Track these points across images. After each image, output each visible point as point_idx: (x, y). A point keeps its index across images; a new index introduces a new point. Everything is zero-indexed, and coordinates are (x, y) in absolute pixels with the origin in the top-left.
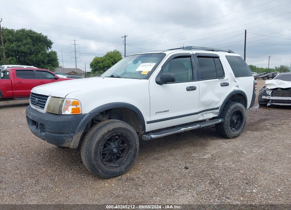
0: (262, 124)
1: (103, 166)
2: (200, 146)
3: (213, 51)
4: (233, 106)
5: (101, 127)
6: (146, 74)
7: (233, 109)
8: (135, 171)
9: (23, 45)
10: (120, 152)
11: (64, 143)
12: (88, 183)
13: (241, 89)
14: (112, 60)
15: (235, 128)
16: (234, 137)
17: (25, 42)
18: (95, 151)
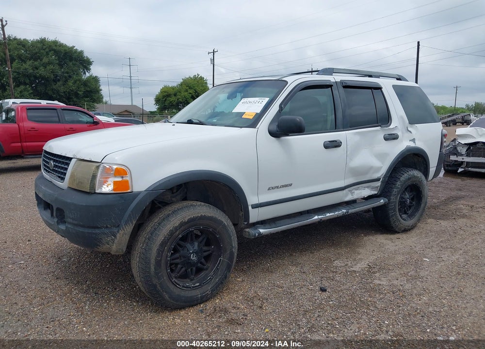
0: (453, 207)
1: (172, 287)
2: (346, 246)
3: (370, 76)
4: (406, 175)
5: (168, 216)
6: (251, 117)
7: (405, 182)
8: (229, 293)
9: (43, 66)
10: (203, 260)
11: (99, 246)
12: (145, 316)
13: (419, 144)
14: (191, 91)
15: (408, 214)
16: (406, 231)
17: (45, 60)
18: (156, 259)
